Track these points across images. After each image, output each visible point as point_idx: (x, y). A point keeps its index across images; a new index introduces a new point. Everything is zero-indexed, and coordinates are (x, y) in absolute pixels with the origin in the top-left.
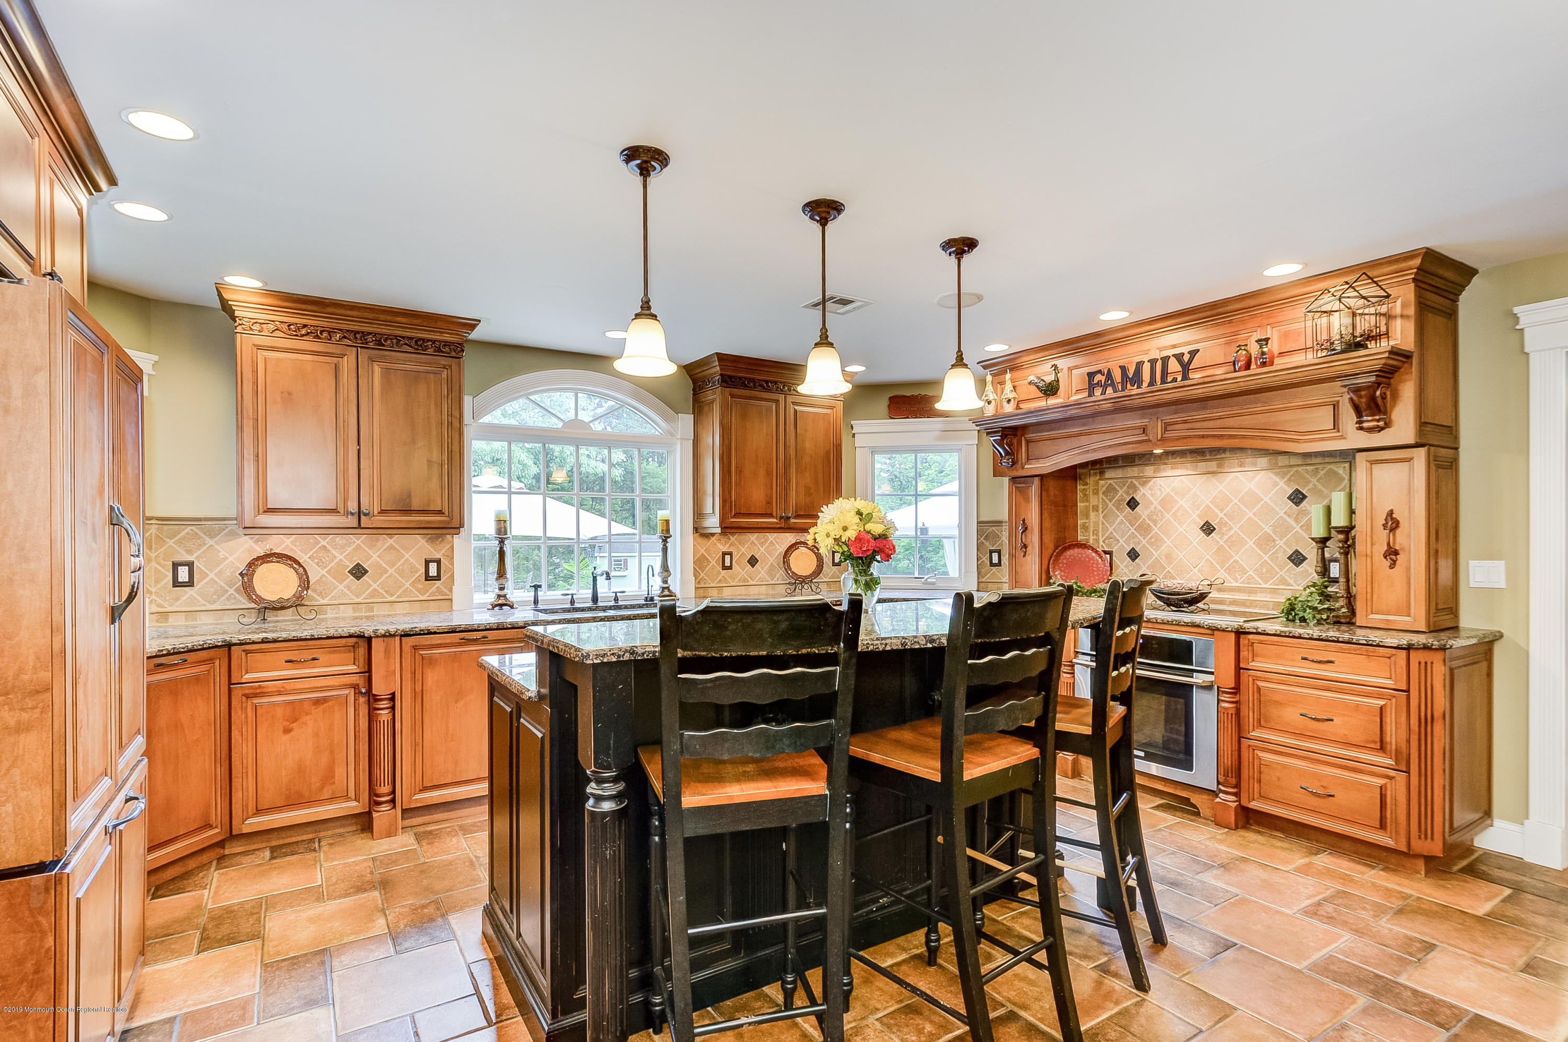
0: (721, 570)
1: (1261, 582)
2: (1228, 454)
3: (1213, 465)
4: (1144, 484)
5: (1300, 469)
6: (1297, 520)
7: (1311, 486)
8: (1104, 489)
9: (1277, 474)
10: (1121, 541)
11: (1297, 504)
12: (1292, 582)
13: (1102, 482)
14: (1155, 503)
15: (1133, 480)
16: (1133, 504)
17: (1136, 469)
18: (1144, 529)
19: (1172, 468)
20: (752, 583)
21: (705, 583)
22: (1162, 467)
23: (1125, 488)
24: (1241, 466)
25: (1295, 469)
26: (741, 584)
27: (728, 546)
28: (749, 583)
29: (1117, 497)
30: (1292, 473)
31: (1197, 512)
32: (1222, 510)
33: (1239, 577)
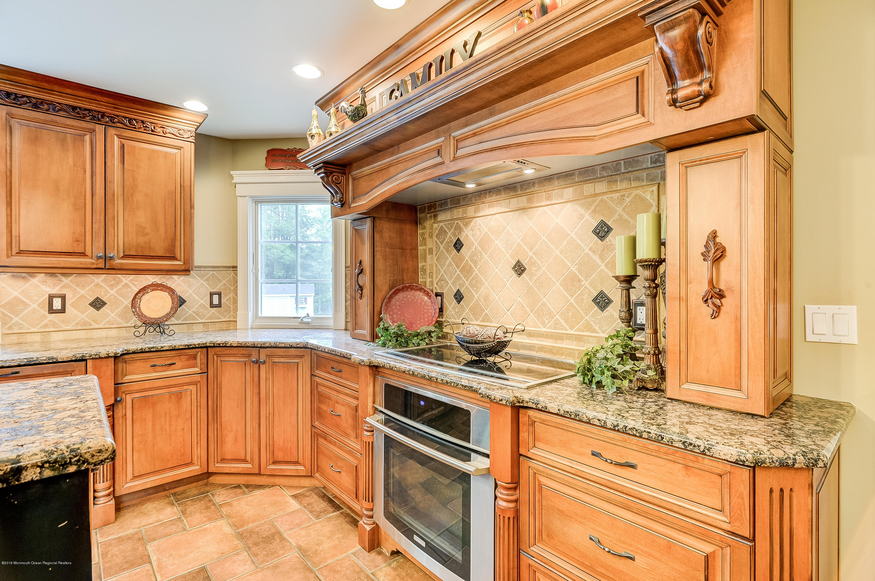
0: (46, 313)
1: (567, 327)
2: (537, 187)
3: (523, 201)
4: (466, 225)
5: (605, 197)
6: (602, 257)
7: (616, 217)
8: (437, 232)
9: (582, 206)
10: (450, 284)
11: (602, 238)
12: (597, 328)
13: (435, 225)
14: (476, 244)
15: (459, 221)
16: (458, 245)
17: (461, 210)
18: (467, 271)
19: (489, 207)
20: (97, 326)
21: (20, 329)
22: (481, 206)
23: (453, 229)
24: (548, 199)
25: (600, 198)
26: (79, 327)
27: (58, 288)
28: (92, 327)
29: (446, 239)
30: (597, 203)
31: (510, 252)
32: (531, 249)
33: (547, 321)
